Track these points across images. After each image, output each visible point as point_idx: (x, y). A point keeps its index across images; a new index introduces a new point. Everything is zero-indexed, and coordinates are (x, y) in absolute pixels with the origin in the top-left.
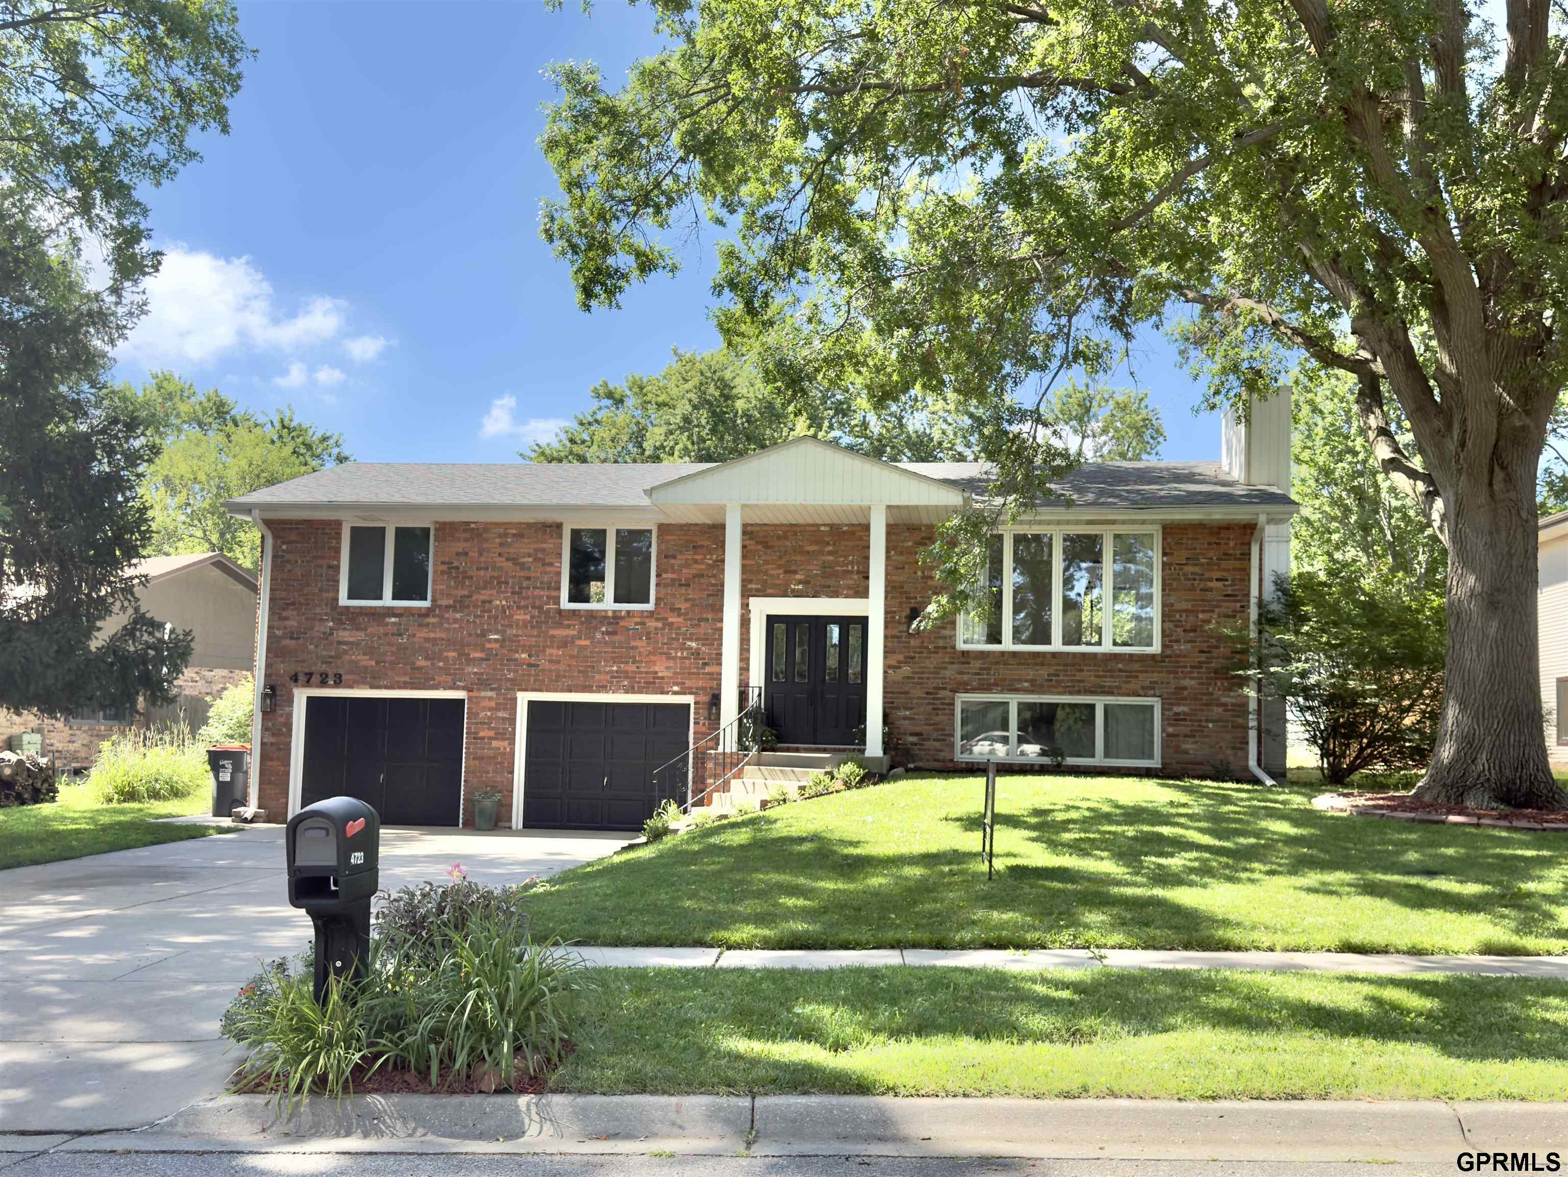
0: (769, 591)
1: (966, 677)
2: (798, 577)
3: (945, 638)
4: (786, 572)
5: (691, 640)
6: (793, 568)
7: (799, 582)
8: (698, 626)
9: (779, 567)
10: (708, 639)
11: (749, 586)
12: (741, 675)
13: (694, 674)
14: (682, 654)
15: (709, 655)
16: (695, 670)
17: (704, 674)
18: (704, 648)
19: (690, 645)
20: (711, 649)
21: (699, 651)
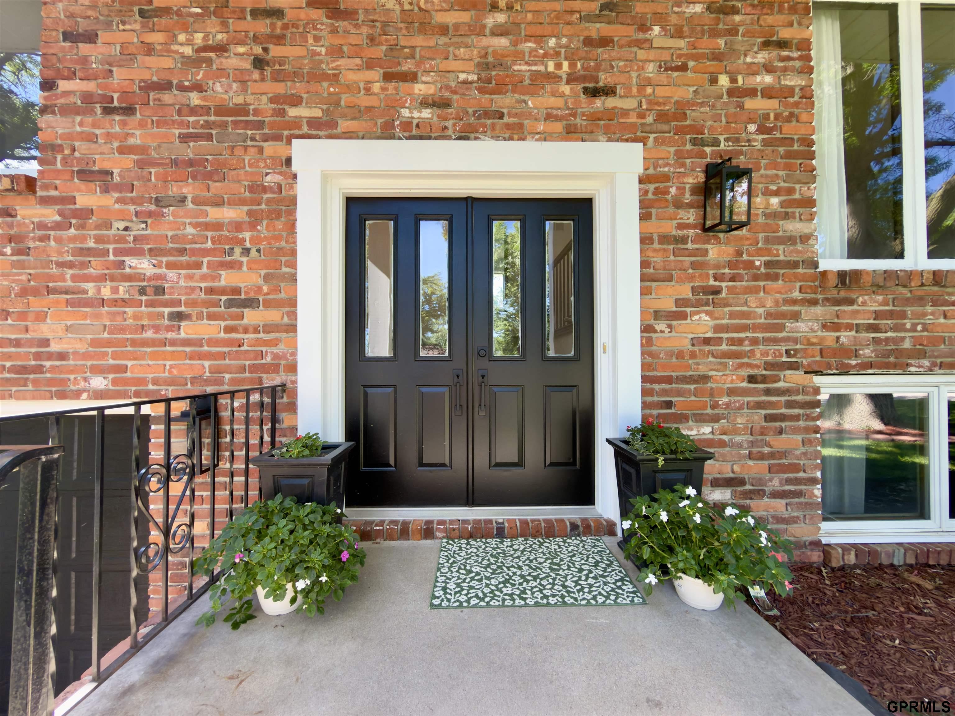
0: (344, 125)
1: (846, 337)
2: (419, 89)
3: (790, 240)
4: (388, 77)
5: (137, 252)
6: (408, 66)
7: (425, 103)
8: (157, 215)
9: (370, 65)
10: (182, 252)
11: (293, 112)
12: (275, 343)
13: (145, 343)
14: (115, 290)
15: (187, 294)
16: (149, 334)
17: (173, 343)
18: (172, 275)
19: (136, 268)
20: (190, 277)
21: (159, 283)
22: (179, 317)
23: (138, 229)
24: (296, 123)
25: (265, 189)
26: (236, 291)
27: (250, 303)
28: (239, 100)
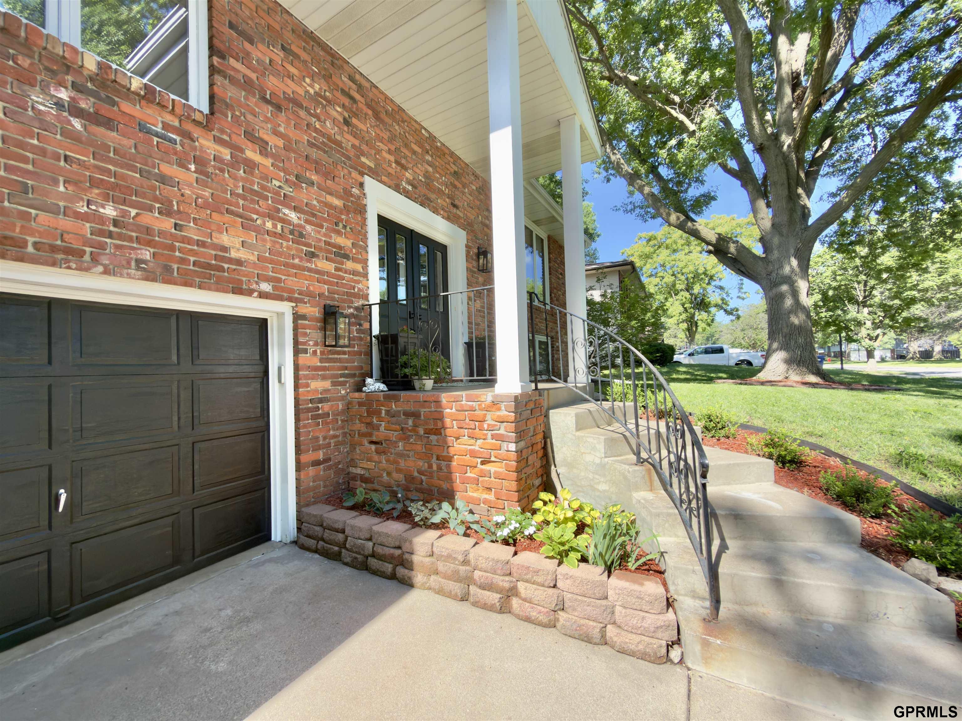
0: (384, 178)
2: (407, 175)
4: (397, 163)
5: (287, 206)
6: (403, 162)
7: (410, 183)
9: (390, 152)
10: (314, 215)
11: (363, 159)
12: (358, 282)
13: (294, 266)
14: (275, 226)
15: (317, 242)
16: (297, 261)
17: (310, 270)
18: (309, 228)
19: (287, 215)
20: (319, 232)
21: (301, 230)
22: (313, 255)
23: (288, 190)
24: (363, 165)
25: (352, 195)
26: (340, 248)
27: (346, 257)
28: (338, 137)
